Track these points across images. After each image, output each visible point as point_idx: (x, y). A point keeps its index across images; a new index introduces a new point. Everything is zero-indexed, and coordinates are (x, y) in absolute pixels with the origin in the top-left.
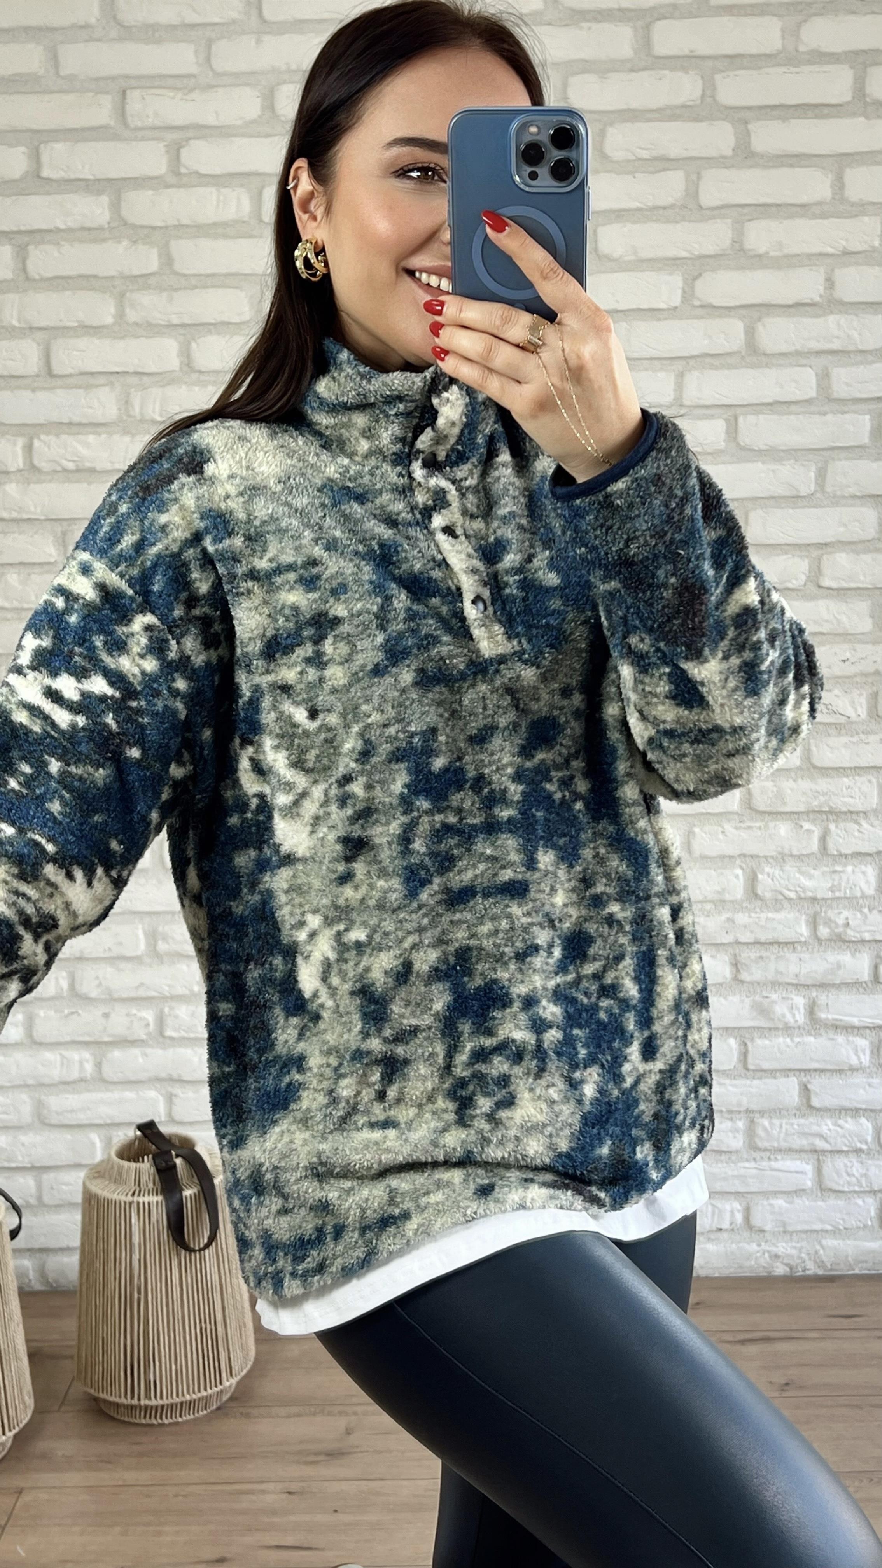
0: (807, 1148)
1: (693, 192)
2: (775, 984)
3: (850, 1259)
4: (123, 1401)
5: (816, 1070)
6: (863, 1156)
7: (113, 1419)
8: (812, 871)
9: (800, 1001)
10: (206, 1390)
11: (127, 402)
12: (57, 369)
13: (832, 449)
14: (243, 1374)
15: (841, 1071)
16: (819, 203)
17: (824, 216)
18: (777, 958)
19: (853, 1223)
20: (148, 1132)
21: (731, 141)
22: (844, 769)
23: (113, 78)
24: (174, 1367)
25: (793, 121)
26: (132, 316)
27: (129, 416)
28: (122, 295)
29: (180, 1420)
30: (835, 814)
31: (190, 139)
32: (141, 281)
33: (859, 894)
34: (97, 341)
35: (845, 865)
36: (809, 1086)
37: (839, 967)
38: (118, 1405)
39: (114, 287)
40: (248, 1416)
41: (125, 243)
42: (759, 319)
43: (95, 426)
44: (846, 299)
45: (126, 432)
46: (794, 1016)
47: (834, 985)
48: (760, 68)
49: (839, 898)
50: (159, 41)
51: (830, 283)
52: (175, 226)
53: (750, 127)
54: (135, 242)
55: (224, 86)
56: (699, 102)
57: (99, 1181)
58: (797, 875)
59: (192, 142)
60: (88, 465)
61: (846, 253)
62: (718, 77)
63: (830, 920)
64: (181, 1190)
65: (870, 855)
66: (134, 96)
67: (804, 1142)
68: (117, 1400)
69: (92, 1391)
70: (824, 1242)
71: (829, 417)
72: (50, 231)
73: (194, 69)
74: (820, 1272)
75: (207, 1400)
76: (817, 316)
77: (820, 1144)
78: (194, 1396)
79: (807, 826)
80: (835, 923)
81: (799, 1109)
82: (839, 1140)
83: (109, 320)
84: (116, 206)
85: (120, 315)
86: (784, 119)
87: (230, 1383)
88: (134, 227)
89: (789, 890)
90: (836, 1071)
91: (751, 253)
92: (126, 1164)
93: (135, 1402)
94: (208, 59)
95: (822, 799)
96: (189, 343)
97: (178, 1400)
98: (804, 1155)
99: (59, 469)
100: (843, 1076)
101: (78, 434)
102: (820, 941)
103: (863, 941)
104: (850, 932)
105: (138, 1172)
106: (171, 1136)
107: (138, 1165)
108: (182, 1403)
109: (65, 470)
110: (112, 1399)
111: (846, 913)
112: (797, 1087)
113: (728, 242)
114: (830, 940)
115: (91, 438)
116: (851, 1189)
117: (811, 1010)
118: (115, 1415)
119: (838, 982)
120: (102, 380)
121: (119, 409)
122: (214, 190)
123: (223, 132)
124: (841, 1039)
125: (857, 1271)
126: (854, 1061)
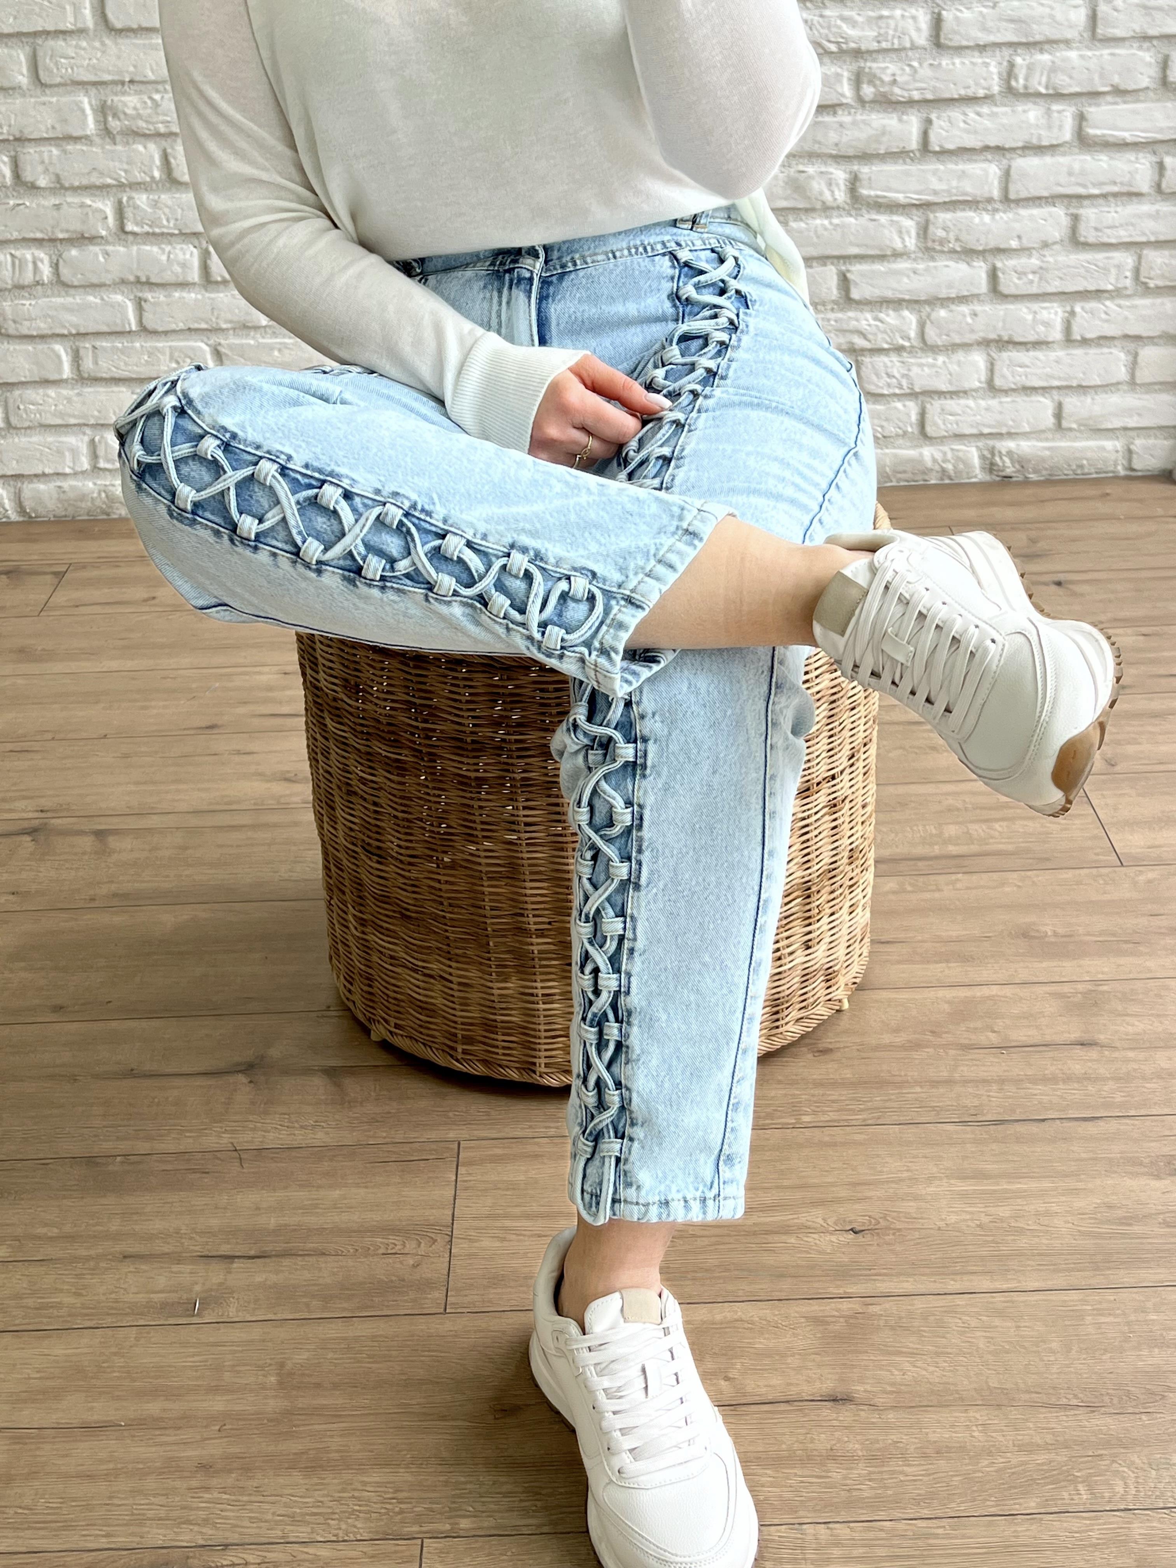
9: (840, 174)
124: (883, 219)
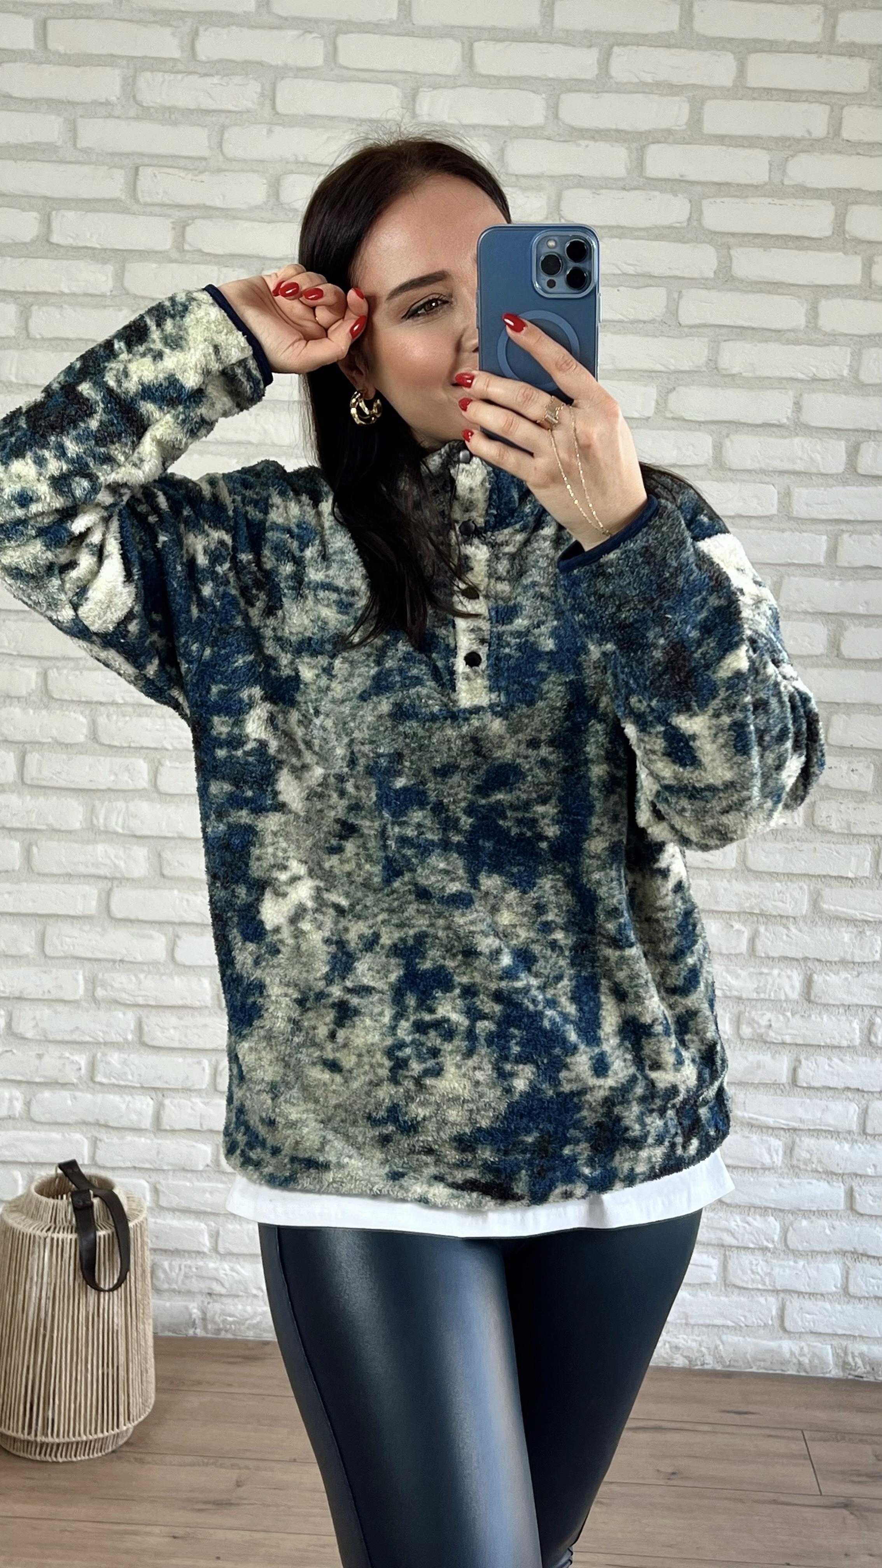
0: (714, 1242)
1: (673, 309)
3: (748, 1356)
4: (20, 1435)
6: (769, 1254)
8: (740, 971)
10: (102, 1432)
13: (789, 565)
14: (140, 1419)
15: (753, 1169)
16: (793, 330)
17: (797, 342)
19: (753, 1320)
20: (70, 1171)
21: (713, 264)
22: (777, 874)
23: (127, 155)
24: (73, 1408)
25: (774, 250)
29: (74, 1459)
30: (765, 917)
31: (196, 218)
33: (783, 998)
35: (772, 968)
38: (15, 1440)
40: (141, 1461)
42: (728, 436)
44: (812, 423)
47: (752, 1084)
48: (746, 197)
49: (763, 1000)
50: (171, 124)
51: (798, 407)
53: (732, 252)
55: (233, 171)
56: (685, 224)
58: (724, 974)
59: (196, 221)
61: (816, 380)
62: (705, 202)
63: (753, 1020)
64: (96, 1230)
65: (797, 960)
66: (146, 173)
68: (14, 1434)
70: (724, 1337)
71: (788, 534)
72: (54, 294)
73: (206, 153)
74: (719, 1367)
75: (103, 1442)
76: (782, 437)
77: (729, 1240)
78: (91, 1437)
79: (737, 926)
80: (758, 1023)
82: (746, 1236)
84: (119, 276)
86: (766, 248)
87: (127, 1427)
88: (135, 297)
90: (748, 1168)
91: (725, 372)
92: (44, 1199)
93: (32, 1437)
94: (220, 145)
95: (754, 901)
97: (74, 1439)
98: (711, 1249)
100: (755, 1175)
102: (741, 1039)
103: (783, 1044)
104: (771, 1033)
105: (55, 1209)
106: (91, 1177)
107: (56, 1201)
108: (78, 1444)
111: (769, 1015)
113: (703, 360)
114: (752, 1040)
116: (755, 1286)
118: (11, 1450)
119: (757, 1081)
122: (213, 270)
123: (226, 217)
125: (754, 1369)
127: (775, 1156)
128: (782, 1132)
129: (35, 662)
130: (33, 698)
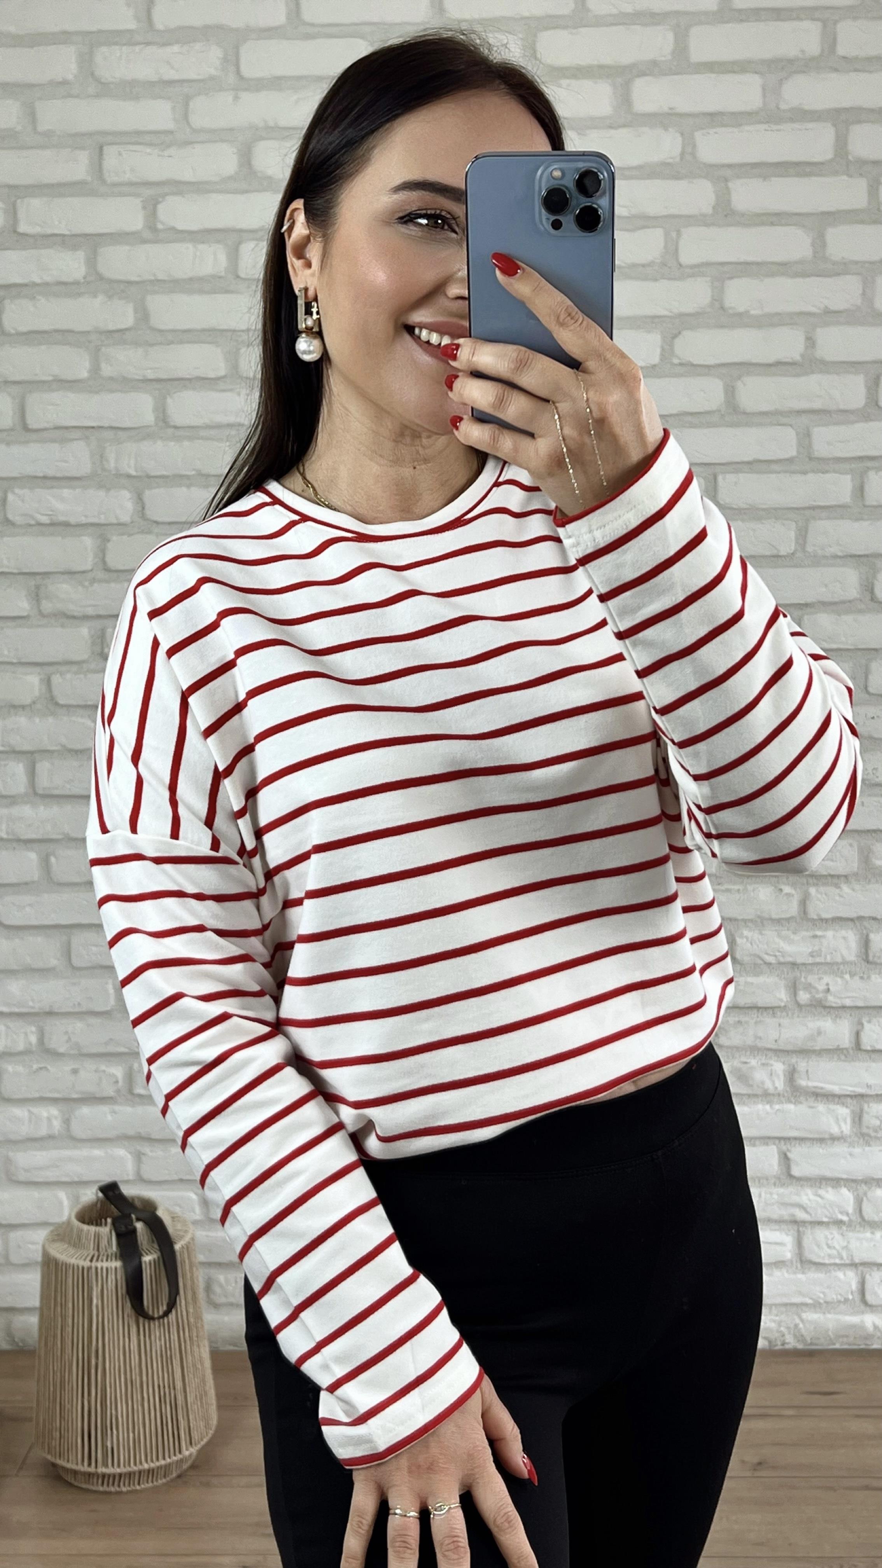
0: (786, 1218)
1: (672, 249)
2: (755, 1050)
3: (830, 1333)
4: (80, 1468)
5: (795, 1139)
6: (844, 1227)
7: (71, 1485)
8: (792, 936)
9: (780, 1067)
10: (164, 1458)
11: (102, 456)
12: (32, 423)
13: (813, 508)
14: (203, 1443)
15: (821, 1140)
16: (801, 262)
17: (804, 275)
18: (756, 1023)
19: (832, 1295)
20: (111, 1194)
21: (711, 198)
23: (90, 135)
24: (131, 1435)
25: (773, 179)
26: (107, 370)
27: (104, 470)
28: (98, 349)
29: (138, 1487)
30: (816, 878)
31: (167, 194)
32: (117, 336)
33: (840, 960)
34: (71, 395)
35: (826, 930)
36: (789, 1154)
37: (819, 1033)
38: (75, 1473)
39: (90, 342)
40: (208, 1485)
41: (101, 298)
42: (739, 378)
43: (70, 480)
44: (829, 358)
45: (100, 486)
46: (773, 1082)
47: (814, 1051)
48: (740, 125)
49: (821, 964)
50: (137, 98)
51: (811, 342)
52: (151, 281)
53: (730, 184)
54: (110, 297)
55: (202, 142)
56: (678, 159)
57: (58, 1245)
58: (777, 940)
59: (167, 197)
60: (62, 518)
61: (828, 312)
62: (698, 135)
63: (810, 984)
64: (141, 1255)
65: (852, 920)
66: (110, 152)
67: (785, 1213)
68: (74, 1467)
69: (49, 1457)
70: (804, 1316)
71: (811, 476)
72: (26, 285)
73: (171, 126)
74: (800, 1346)
75: (167, 1468)
76: (797, 375)
77: (800, 1215)
78: (152, 1465)
79: (787, 889)
80: (815, 988)
81: (779, 1179)
82: (819, 1210)
83: (85, 374)
84: (91, 262)
85: (95, 369)
86: (765, 178)
87: (189, 1451)
88: (111, 281)
89: (767, 954)
90: (816, 1140)
91: (731, 311)
92: (85, 1227)
93: (92, 1469)
94: (186, 117)
96: (165, 398)
97: (135, 1468)
98: (784, 1226)
99: (33, 522)
100: (823, 1146)
101: (52, 487)
102: (799, 1006)
103: (844, 1007)
104: (830, 998)
105: (98, 1236)
106: (133, 1198)
107: (98, 1229)
108: (140, 1472)
109: (40, 524)
110: (69, 1466)
111: (827, 979)
112: (776, 1156)
113: (708, 300)
114: (810, 1005)
115: (66, 492)
116: (832, 1261)
117: (791, 1075)
118: (73, 1481)
119: (817, 1048)
120: (77, 434)
121: (94, 463)
122: (190, 246)
123: (200, 188)
124: (821, 1107)
125: (837, 1346)
126: (835, 1130)
127: (843, 1125)
128: (849, 1100)
129: (38, 669)
130: (38, 706)
